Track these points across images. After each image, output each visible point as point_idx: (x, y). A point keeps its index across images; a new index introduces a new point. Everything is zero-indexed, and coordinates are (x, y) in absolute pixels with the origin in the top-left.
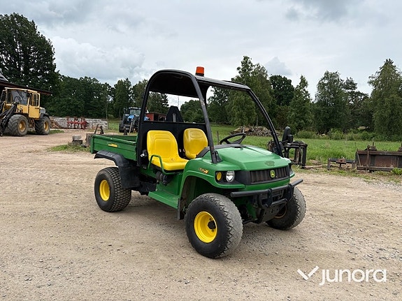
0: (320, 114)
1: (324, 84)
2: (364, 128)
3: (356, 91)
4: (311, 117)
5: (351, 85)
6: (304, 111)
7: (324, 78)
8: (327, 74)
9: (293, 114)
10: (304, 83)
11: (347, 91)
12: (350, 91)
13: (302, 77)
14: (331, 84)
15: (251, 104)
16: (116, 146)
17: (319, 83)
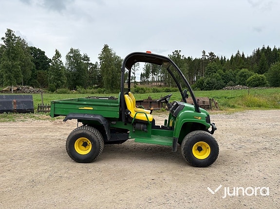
0: (69, 76)
1: (70, 57)
2: (96, 85)
3: (89, 62)
4: (65, 79)
5: (86, 58)
6: (60, 75)
7: (70, 53)
8: (72, 49)
9: (52, 76)
10: (58, 54)
11: (85, 62)
12: (86, 62)
13: (56, 50)
14: (75, 57)
15: (18, 68)
16: (92, 109)
17: (67, 56)
